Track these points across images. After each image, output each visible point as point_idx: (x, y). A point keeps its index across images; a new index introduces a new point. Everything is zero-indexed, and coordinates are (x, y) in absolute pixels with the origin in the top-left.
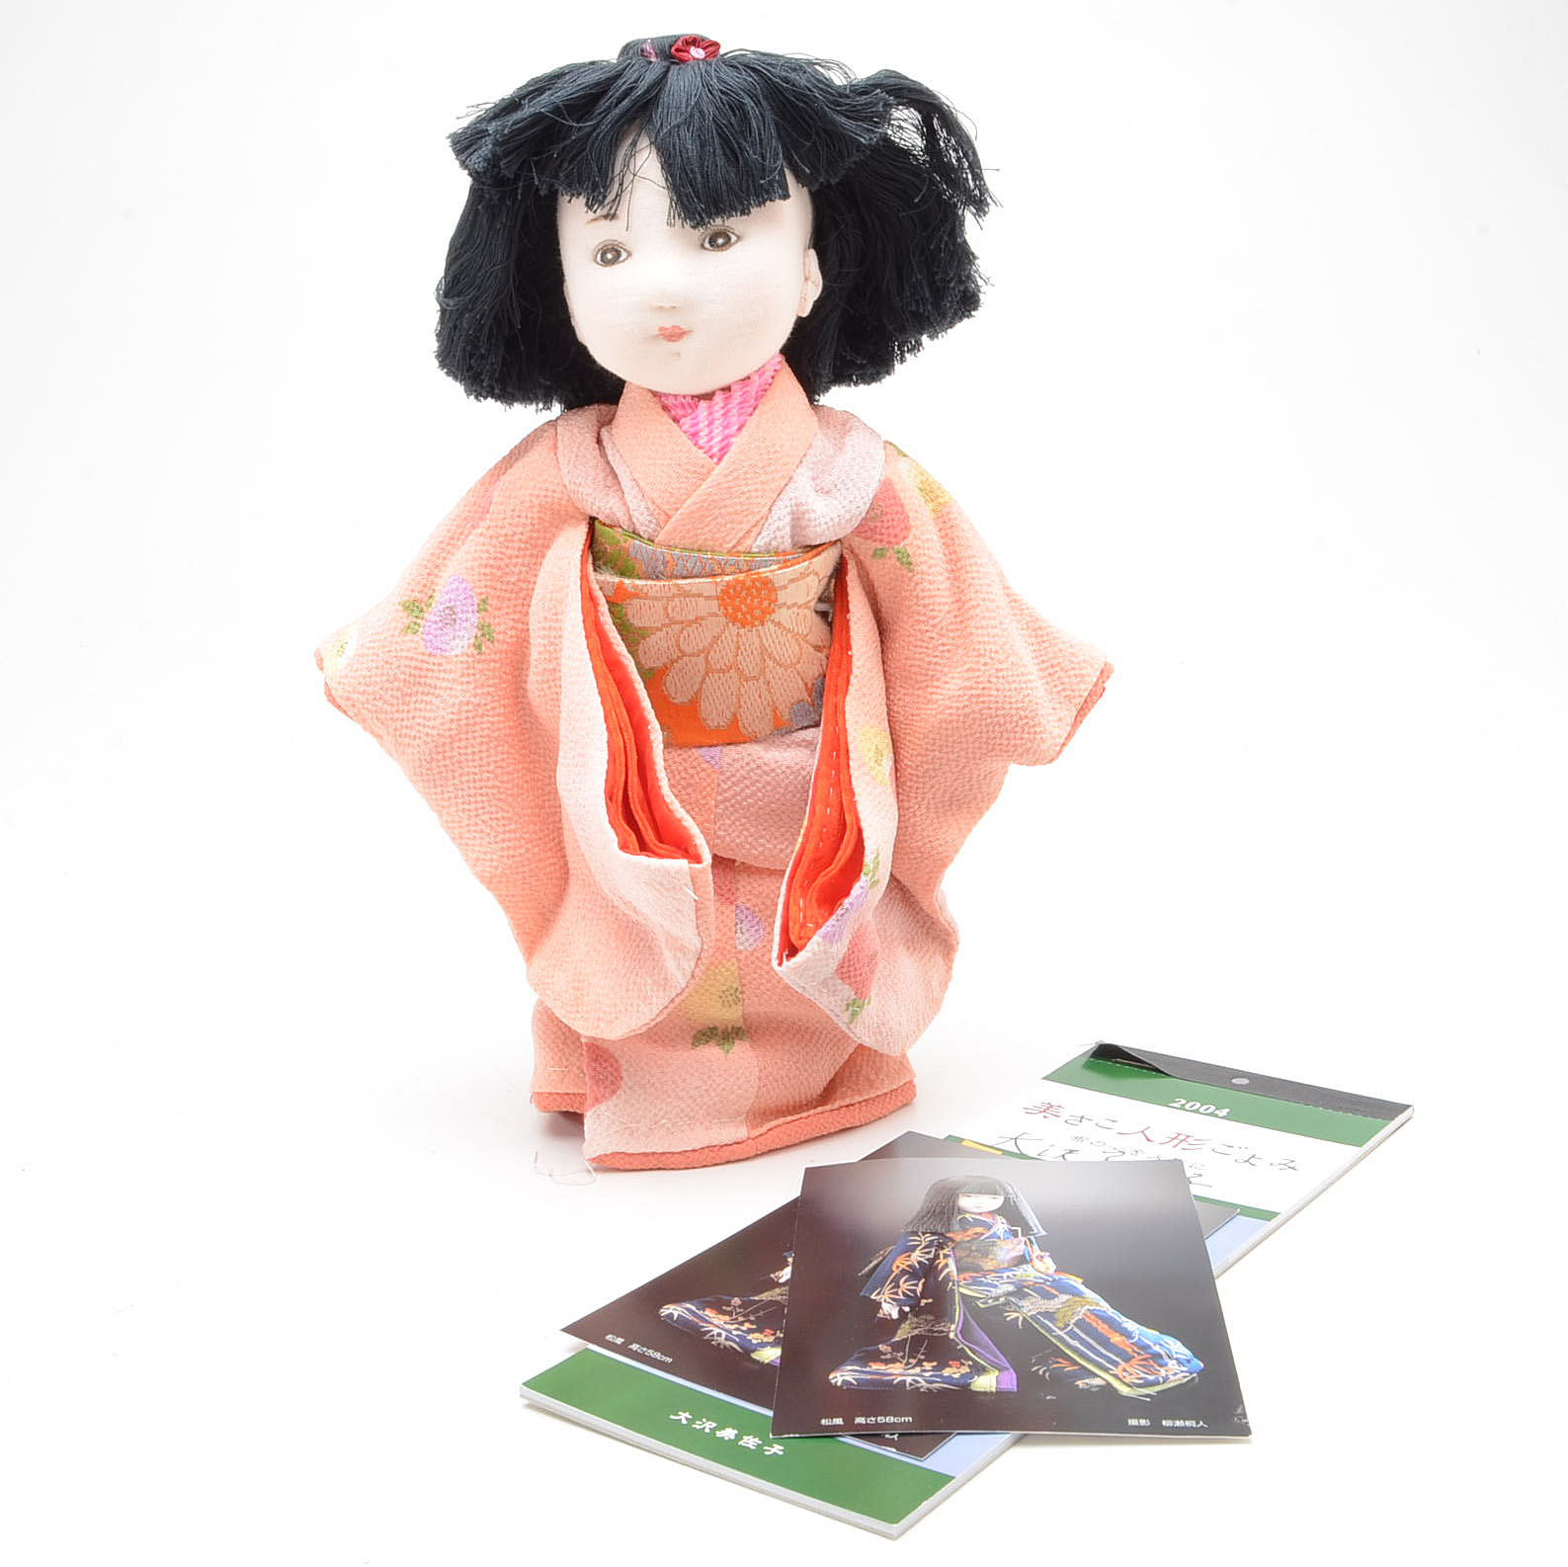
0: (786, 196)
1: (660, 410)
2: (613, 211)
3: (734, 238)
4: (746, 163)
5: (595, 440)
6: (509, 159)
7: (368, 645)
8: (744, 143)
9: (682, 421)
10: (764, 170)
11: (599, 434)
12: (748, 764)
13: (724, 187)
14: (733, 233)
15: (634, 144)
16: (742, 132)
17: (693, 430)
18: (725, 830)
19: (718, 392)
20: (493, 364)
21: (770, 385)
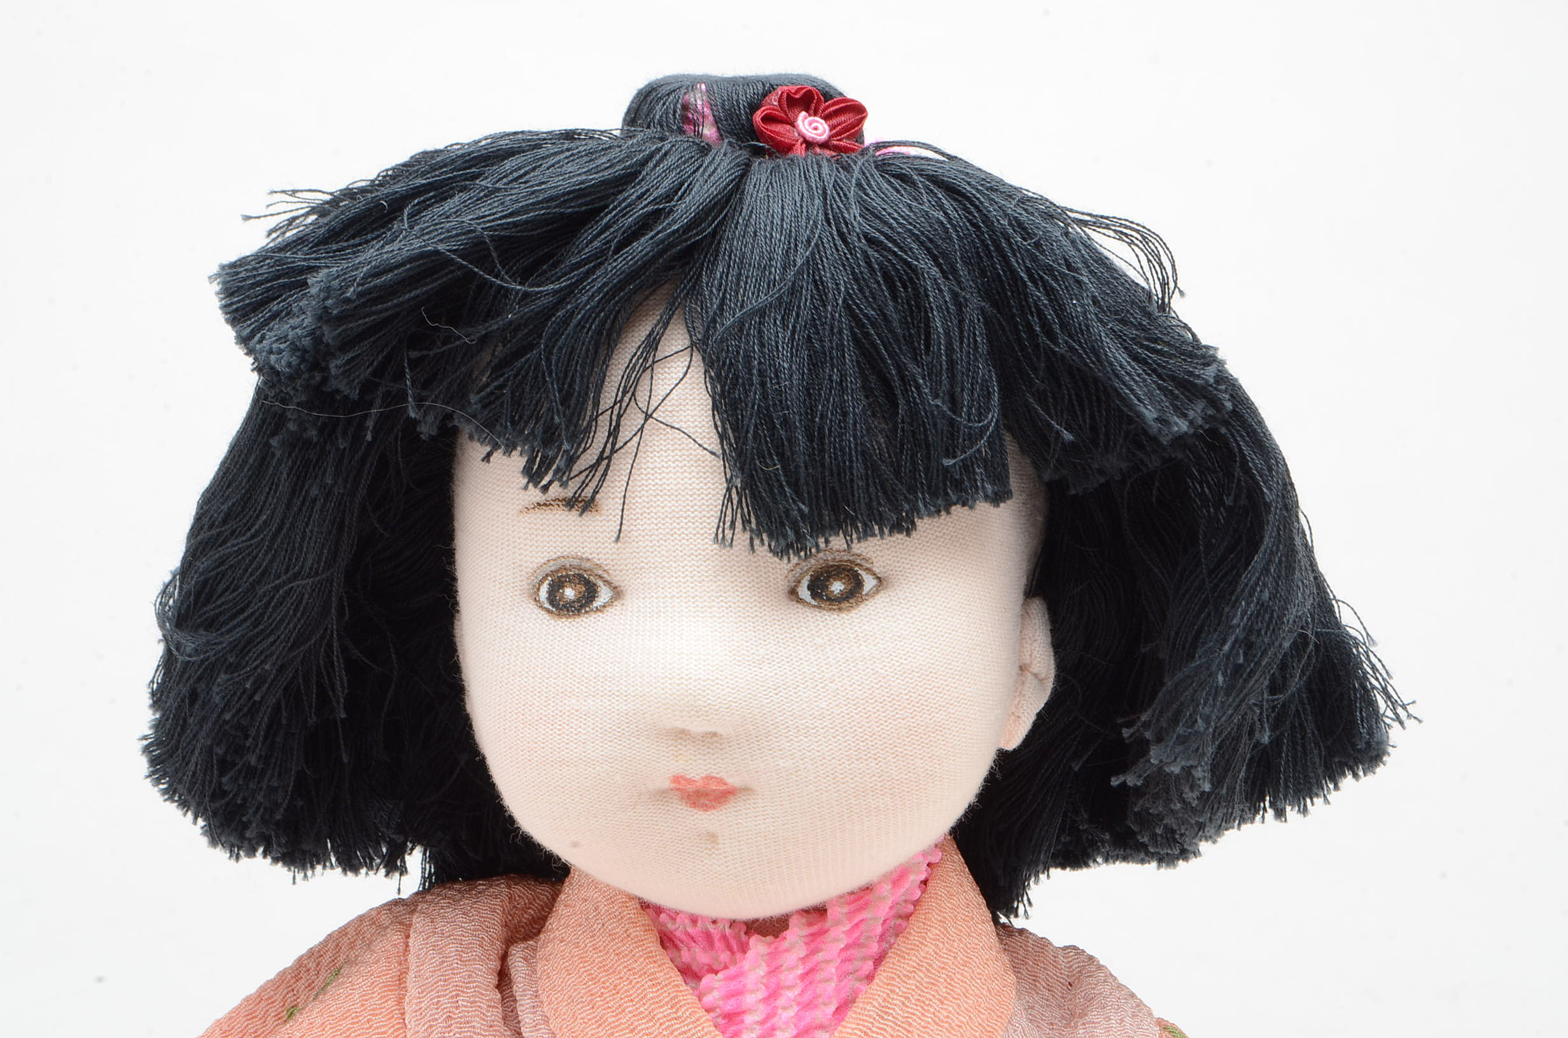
0: (997, 499)
1: (654, 946)
2: (588, 492)
3: (869, 583)
4: (913, 413)
5: (493, 980)
6: (350, 355)
8: (916, 370)
9: (708, 979)
10: (953, 436)
11: (504, 958)
13: (859, 468)
14: (868, 570)
15: (652, 343)
16: (909, 340)
17: (730, 1006)
19: (792, 922)
20: (272, 790)
21: (916, 903)
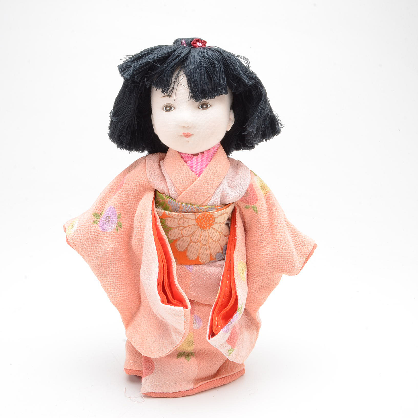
0: (226, 94)
1: (181, 158)
2: (170, 94)
3: (209, 106)
4: (214, 82)
5: (158, 165)
6: (138, 76)
7: (81, 226)
8: (214, 76)
9: (188, 162)
10: (220, 85)
11: (159, 163)
12: (201, 271)
13: (207, 89)
14: (209, 104)
15: (179, 73)
16: (214, 72)
17: (191, 165)
18: (192, 292)
19: (199, 154)
20: (127, 139)
21: (216, 152)
